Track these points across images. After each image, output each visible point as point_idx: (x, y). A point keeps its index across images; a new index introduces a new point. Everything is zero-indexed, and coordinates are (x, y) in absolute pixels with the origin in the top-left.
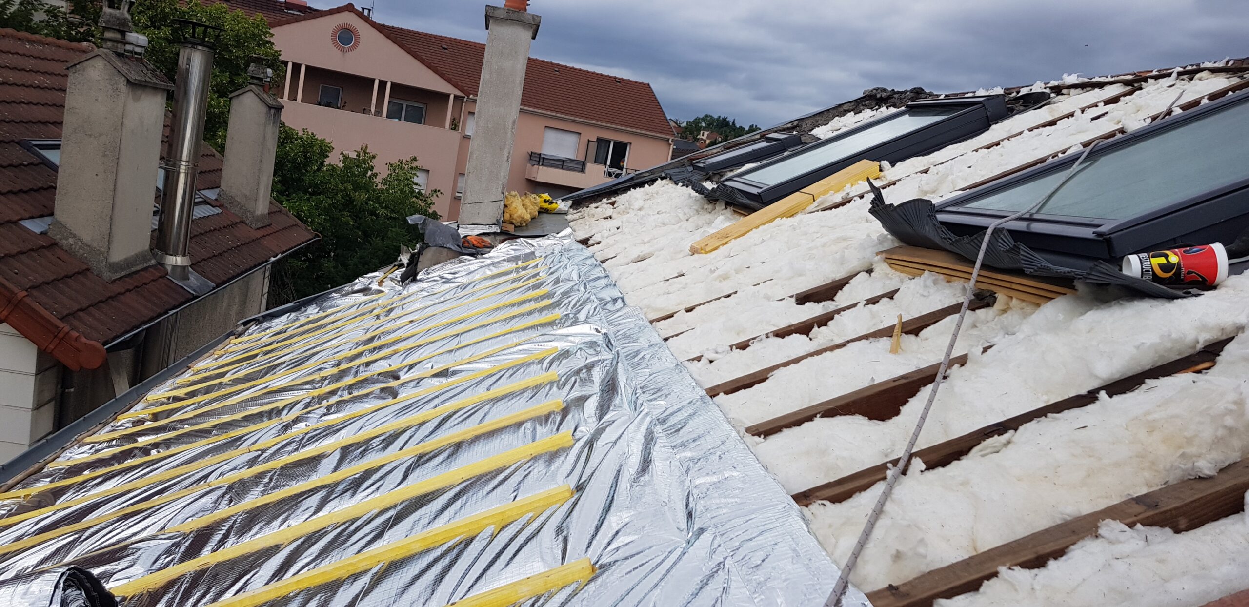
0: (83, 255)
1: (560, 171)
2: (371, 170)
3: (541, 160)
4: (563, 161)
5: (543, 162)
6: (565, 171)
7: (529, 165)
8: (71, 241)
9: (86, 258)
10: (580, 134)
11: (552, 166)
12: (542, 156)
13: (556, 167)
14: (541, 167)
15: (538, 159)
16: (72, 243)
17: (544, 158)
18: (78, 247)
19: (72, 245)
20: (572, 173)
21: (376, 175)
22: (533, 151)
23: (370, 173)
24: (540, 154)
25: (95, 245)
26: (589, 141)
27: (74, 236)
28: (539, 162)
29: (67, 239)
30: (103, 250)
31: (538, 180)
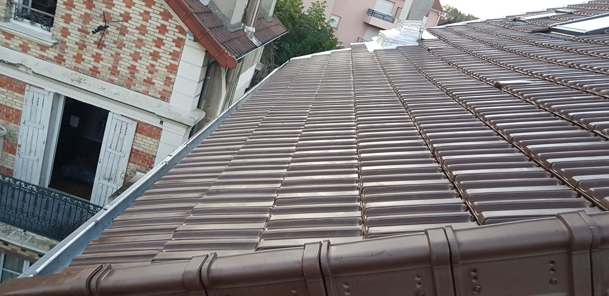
0: (221, 19)
1: (382, 20)
2: (301, 5)
3: (373, 14)
4: (384, 16)
5: (374, 15)
6: (384, 21)
7: (367, 15)
8: (217, 11)
9: (222, 20)
10: (395, 3)
11: (378, 17)
12: (374, 12)
13: (380, 18)
14: (372, 17)
15: (372, 13)
16: (217, 12)
17: (375, 13)
18: (219, 15)
19: (217, 13)
20: (388, 22)
21: (303, 7)
22: (370, 8)
23: (300, 6)
24: (373, 11)
25: (226, 15)
26: (398, 7)
27: (218, 9)
28: (372, 14)
29: (215, 11)
30: (229, 18)
31: (370, 23)
